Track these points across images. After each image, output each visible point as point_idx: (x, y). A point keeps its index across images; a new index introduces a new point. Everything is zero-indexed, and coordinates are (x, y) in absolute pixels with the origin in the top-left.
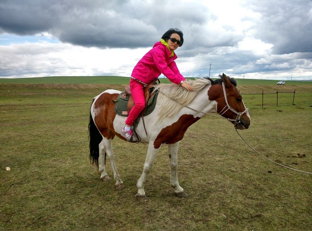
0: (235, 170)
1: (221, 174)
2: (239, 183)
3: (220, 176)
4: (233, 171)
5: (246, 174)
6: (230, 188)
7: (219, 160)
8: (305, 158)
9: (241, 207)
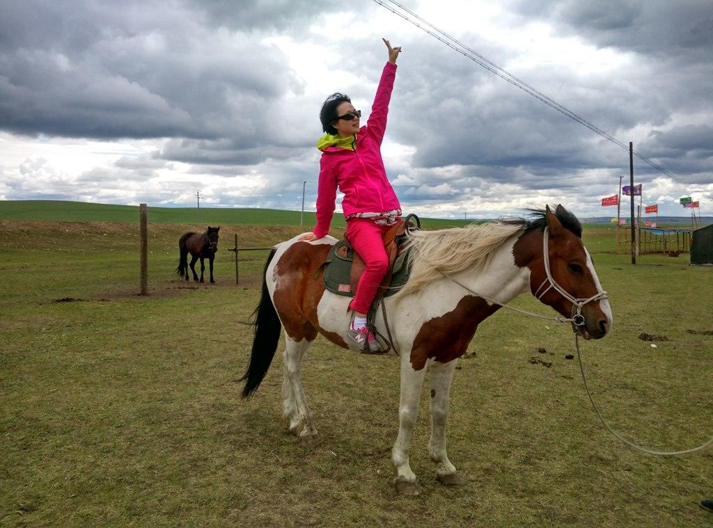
0: (352, 383)
1: (328, 391)
2: (359, 404)
3: (326, 395)
4: (349, 386)
5: (371, 388)
6: (344, 411)
7: (324, 369)
8: (475, 358)
9: (361, 438)
